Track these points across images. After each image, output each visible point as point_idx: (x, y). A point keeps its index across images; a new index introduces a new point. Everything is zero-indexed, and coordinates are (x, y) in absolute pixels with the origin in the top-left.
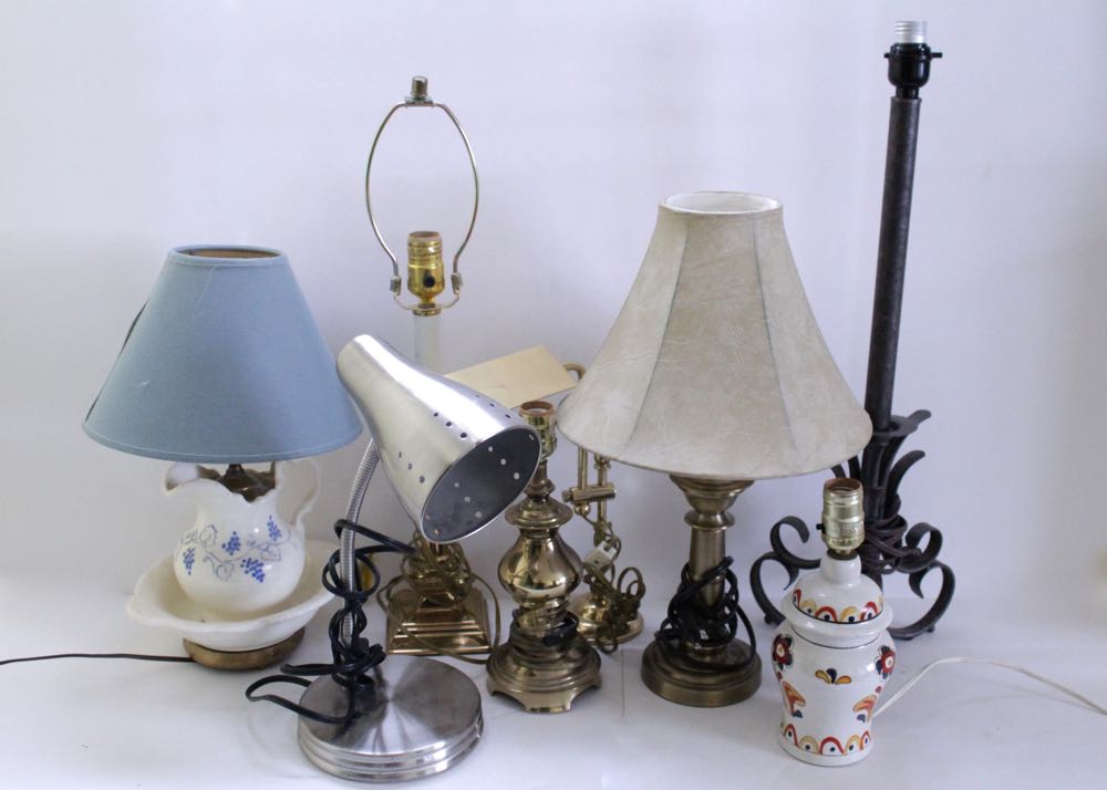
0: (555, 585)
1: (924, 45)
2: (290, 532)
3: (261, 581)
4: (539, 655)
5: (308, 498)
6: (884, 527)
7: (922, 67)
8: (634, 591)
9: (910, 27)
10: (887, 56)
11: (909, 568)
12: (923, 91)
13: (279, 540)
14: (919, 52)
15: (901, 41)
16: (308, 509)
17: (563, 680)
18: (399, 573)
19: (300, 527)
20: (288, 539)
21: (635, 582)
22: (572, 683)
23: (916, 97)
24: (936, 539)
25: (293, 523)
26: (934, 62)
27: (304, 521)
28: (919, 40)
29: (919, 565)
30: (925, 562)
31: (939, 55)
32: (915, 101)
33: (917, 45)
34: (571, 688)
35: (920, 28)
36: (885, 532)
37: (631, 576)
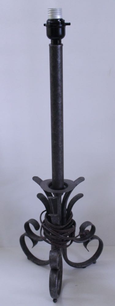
1: (61, 20)
6: (63, 229)
7: (60, 30)
9: (53, 11)
10: (45, 25)
11: (82, 240)
12: (63, 41)
14: (58, 23)
15: (50, 18)
23: (60, 44)
24: (93, 228)
26: (67, 27)
28: (58, 17)
29: (86, 238)
30: (88, 238)
31: (69, 24)
32: (59, 46)
33: (57, 19)
35: (58, 11)
36: (63, 231)
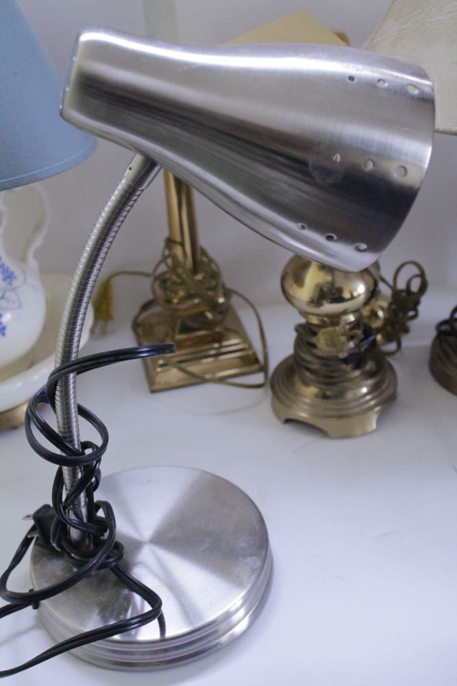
0: (352, 298)
2: (24, 273)
3: (4, 334)
4: (335, 375)
5: (37, 228)
8: (415, 287)
13: (15, 283)
16: (38, 242)
17: (363, 400)
18: (150, 297)
19: (33, 264)
20: (25, 280)
21: (416, 276)
22: (372, 403)
25: (23, 259)
27: (36, 255)
34: (372, 408)
37: (410, 271)
